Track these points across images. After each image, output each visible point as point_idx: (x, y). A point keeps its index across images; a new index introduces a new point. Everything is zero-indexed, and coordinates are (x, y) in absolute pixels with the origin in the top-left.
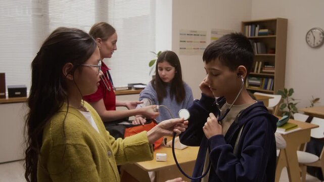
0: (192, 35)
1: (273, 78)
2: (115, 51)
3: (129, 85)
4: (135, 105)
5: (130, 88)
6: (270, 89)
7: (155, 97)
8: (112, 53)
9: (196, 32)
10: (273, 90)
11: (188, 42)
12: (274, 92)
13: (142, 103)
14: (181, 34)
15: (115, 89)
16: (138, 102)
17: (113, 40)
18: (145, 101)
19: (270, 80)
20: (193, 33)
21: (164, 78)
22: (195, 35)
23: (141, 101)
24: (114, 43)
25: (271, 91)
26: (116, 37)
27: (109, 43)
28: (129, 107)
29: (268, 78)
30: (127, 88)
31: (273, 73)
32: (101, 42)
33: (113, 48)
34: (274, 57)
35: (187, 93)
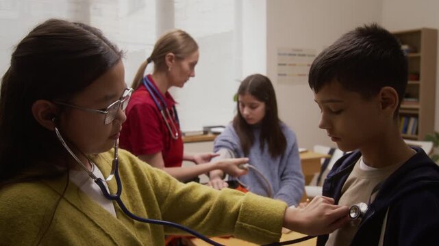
0: (295, 55)
1: (416, 116)
2: (191, 78)
3: (205, 128)
4: (209, 159)
5: (206, 132)
6: (412, 133)
7: (238, 147)
8: (186, 81)
9: (301, 50)
10: (417, 133)
11: (290, 65)
12: (418, 137)
13: (218, 155)
14: (279, 54)
15: (184, 134)
16: (212, 154)
17: (191, 61)
18: (223, 152)
19: (412, 121)
20: (297, 53)
21: (248, 119)
22: (299, 55)
23: (217, 153)
24: (193, 65)
25: (415, 136)
26: (197, 56)
27: (185, 64)
28: (198, 161)
29: (408, 116)
30: (202, 133)
31: (417, 109)
32: (173, 61)
33: (189, 74)
34: (418, 86)
35: (287, 139)
